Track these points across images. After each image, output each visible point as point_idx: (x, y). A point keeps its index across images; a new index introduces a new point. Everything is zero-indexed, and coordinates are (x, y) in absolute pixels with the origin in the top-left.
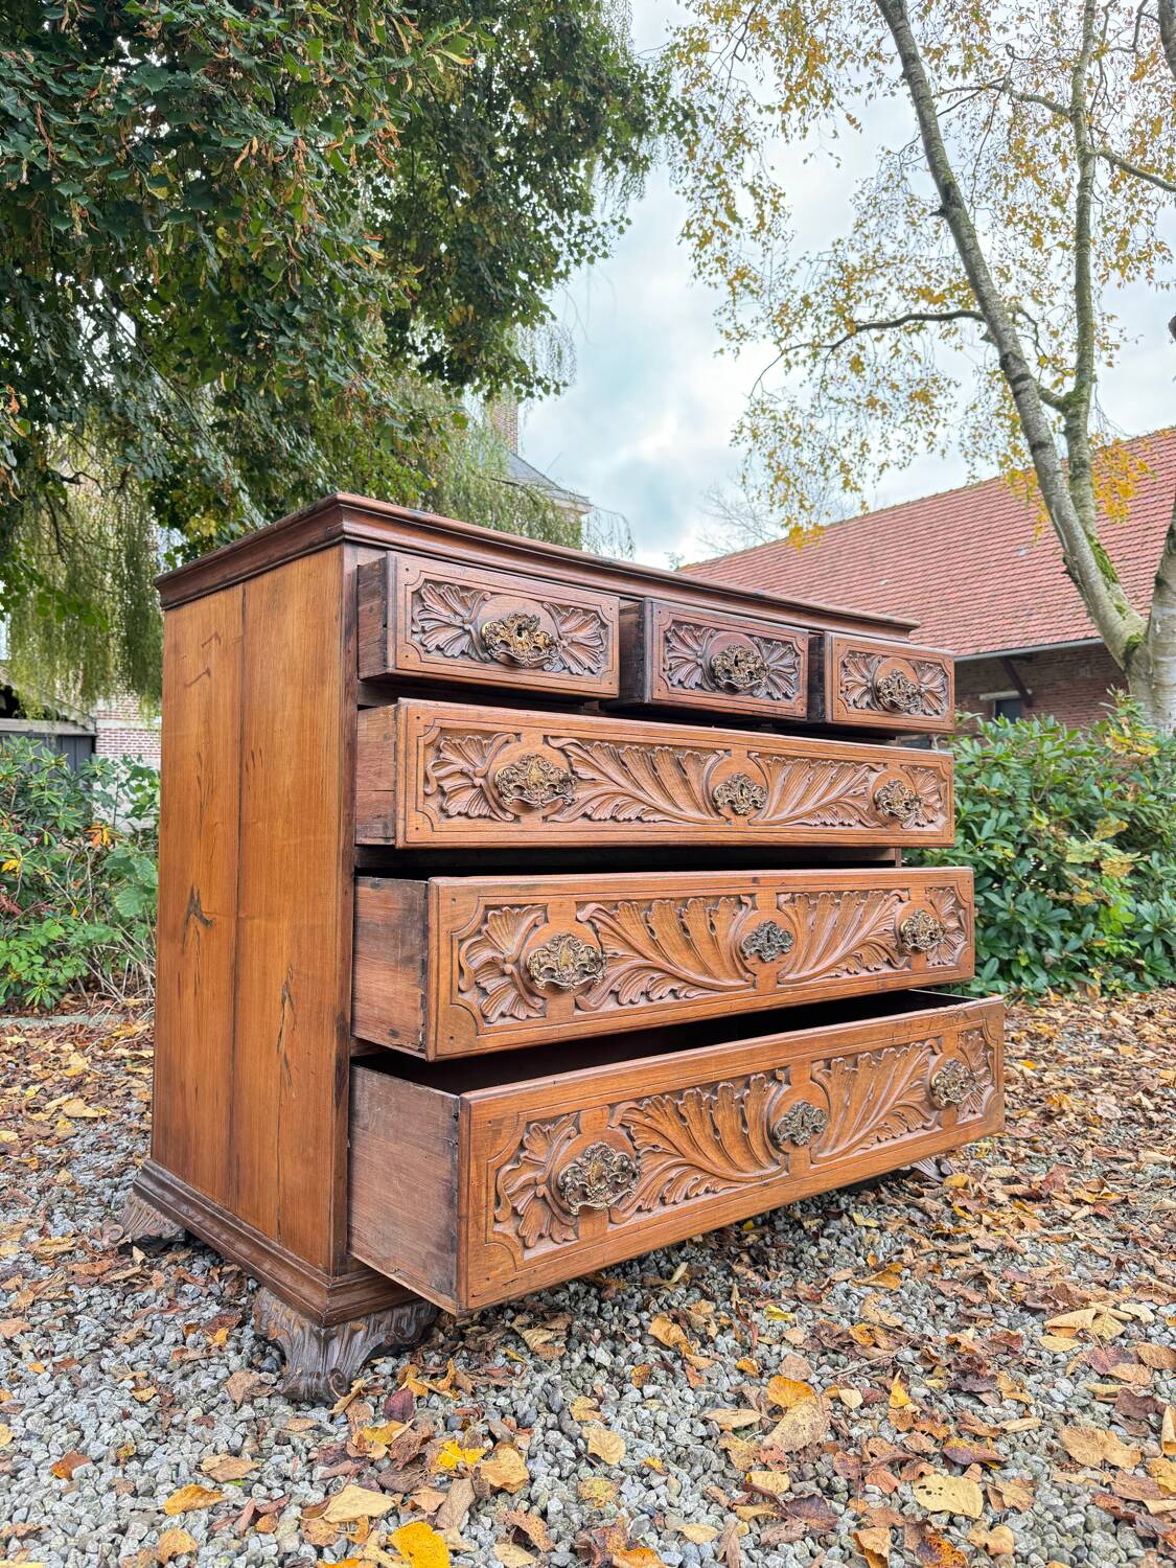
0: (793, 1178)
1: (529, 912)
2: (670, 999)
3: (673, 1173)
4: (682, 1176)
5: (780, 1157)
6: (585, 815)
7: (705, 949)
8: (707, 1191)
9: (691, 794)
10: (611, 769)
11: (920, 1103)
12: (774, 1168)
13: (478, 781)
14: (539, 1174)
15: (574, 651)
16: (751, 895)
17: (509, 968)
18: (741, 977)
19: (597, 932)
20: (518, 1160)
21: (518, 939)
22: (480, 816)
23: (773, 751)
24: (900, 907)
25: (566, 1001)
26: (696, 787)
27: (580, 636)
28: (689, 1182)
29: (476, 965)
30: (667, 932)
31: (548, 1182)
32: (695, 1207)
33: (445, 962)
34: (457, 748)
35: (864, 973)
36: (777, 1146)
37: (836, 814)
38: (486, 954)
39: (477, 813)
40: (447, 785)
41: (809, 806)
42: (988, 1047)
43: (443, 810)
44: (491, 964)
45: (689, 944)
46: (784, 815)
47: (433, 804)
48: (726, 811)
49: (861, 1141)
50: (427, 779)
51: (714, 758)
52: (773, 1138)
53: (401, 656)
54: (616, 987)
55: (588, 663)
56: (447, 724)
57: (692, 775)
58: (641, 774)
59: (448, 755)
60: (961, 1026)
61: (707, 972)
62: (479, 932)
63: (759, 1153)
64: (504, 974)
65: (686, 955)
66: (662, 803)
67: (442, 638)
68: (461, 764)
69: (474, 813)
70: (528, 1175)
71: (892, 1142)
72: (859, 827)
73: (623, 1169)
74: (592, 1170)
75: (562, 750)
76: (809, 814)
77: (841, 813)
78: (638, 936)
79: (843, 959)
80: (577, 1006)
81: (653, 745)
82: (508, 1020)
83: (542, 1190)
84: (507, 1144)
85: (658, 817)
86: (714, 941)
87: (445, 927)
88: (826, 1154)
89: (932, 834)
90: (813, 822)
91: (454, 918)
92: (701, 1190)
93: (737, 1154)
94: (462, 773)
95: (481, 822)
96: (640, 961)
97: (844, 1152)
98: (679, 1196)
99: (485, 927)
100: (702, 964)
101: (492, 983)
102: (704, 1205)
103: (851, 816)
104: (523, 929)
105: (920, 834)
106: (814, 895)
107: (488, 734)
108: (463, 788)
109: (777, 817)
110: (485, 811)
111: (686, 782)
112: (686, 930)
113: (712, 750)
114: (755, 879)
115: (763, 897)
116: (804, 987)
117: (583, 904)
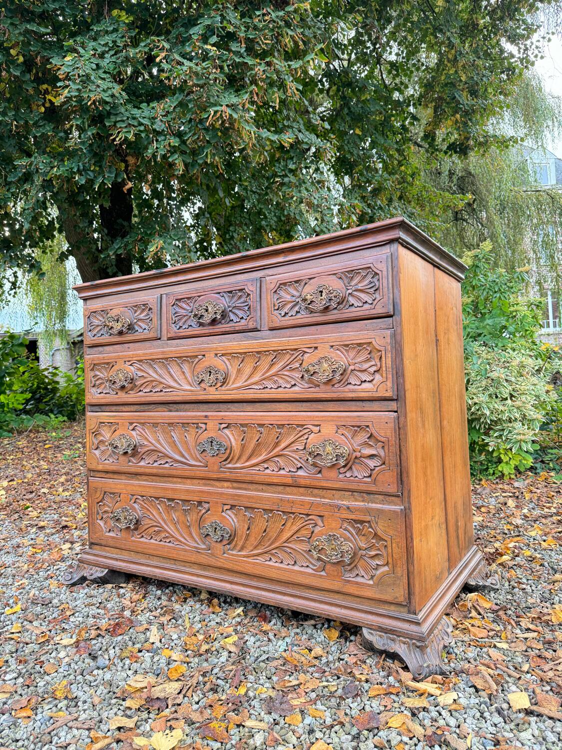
0: (212, 554)
2: (165, 466)
3: (156, 529)
4: (160, 532)
5: (207, 542)
6: (141, 391)
7: (182, 446)
8: (170, 542)
9: (186, 378)
10: (151, 372)
11: (305, 551)
12: (204, 547)
13: (105, 381)
15: (140, 323)
18: (201, 461)
19: (136, 434)
20: (103, 502)
22: (106, 393)
23: (230, 351)
25: (125, 458)
26: (188, 375)
27: (142, 316)
28: (163, 535)
29: (97, 441)
34: (100, 370)
35: (282, 472)
37: (276, 381)
38: (100, 438)
40: (97, 383)
41: (256, 378)
44: (101, 442)
45: (175, 443)
46: (239, 384)
48: (203, 385)
49: (258, 555)
50: (92, 382)
54: (143, 456)
56: (95, 362)
59: (97, 372)
61: (183, 456)
62: (97, 431)
64: (106, 446)
66: (173, 384)
67: (96, 330)
69: (104, 392)
71: (281, 566)
76: (257, 383)
77: (281, 381)
79: (264, 462)
80: (130, 462)
81: (169, 358)
82: (107, 462)
83: (110, 515)
86: (187, 443)
87: (88, 428)
88: (234, 552)
90: (256, 387)
91: (90, 425)
92: (168, 541)
94: (101, 378)
95: (106, 395)
96: (152, 448)
97: (244, 556)
99: (100, 429)
101: (103, 448)
104: (112, 431)
106: (244, 425)
108: (101, 384)
109: (232, 386)
111: (183, 373)
112: (173, 437)
113: (196, 356)
114: (206, 416)
115: (210, 425)
116: (237, 473)
117: (131, 424)
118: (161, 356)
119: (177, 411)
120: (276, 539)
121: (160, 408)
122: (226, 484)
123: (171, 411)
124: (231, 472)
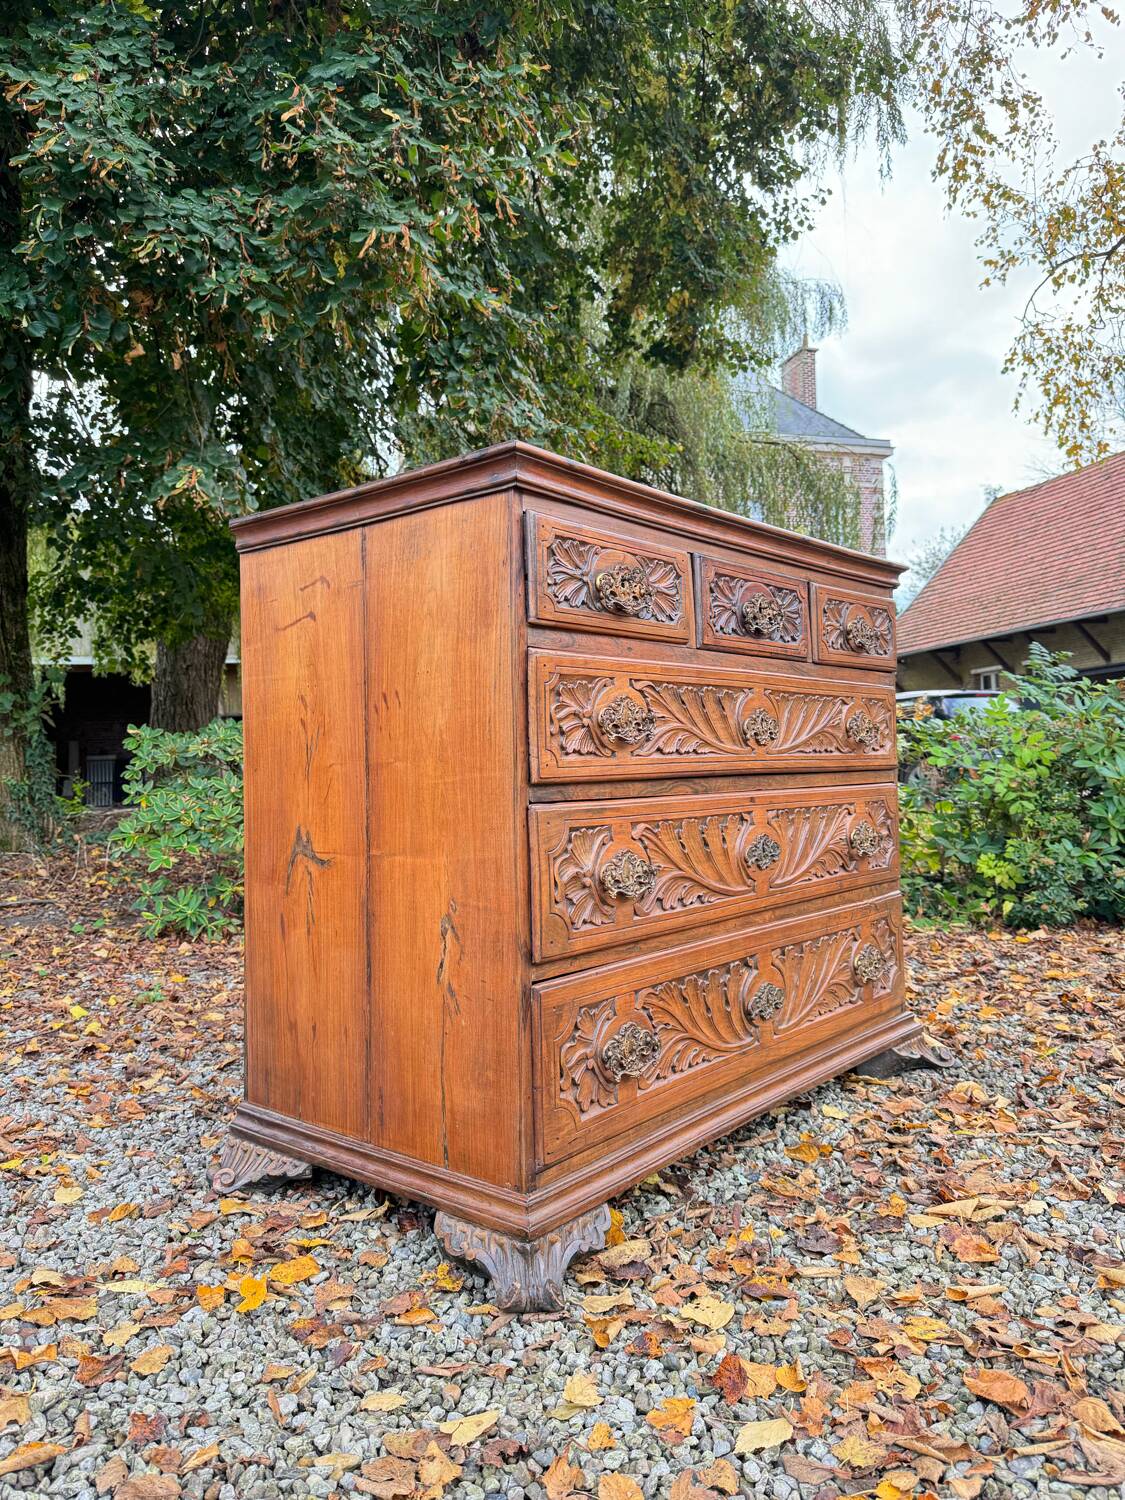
0: (762, 1047)
1: (600, 832)
2: (697, 905)
3: (680, 1047)
4: (686, 1048)
5: (752, 1030)
6: (659, 750)
7: (719, 859)
8: (704, 1060)
9: (727, 727)
10: (674, 707)
11: (847, 981)
12: (749, 1040)
13: (586, 721)
14: (588, 1051)
15: (660, 601)
16: (749, 813)
17: (588, 881)
18: (745, 883)
19: (646, 848)
20: (574, 1039)
21: (592, 856)
22: (589, 753)
23: (781, 688)
24: (849, 819)
25: (628, 908)
26: (732, 722)
27: (661, 586)
28: (691, 1053)
29: (566, 878)
30: (693, 846)
31: (595, 1056)
32: (696, 1073)
33: (545, 878)
34: (571, 692)
35: (828, 876)
36: (750, 1021)
37: (822, 742)
38: (571, 871)
39: (586, 751)
40: (565, 726)
41: (805, 735)
42: (892, 934)
43: (563, 748)
44: (576, 877)
45: (709, 856)
46: (787, 746)
47: (555, 744)
48: (752, 742)
49: (807, 1015)
50: (552, 721)
51: (742, 696)
52: (748, 1014)
53: (541, 608)
54: (660, 895)
55: (669, 611)
56: (565, 671)
57: (727, 712)
58: (694, 712)
59: (565, 698)
60: (874, 916)
61: (722, 879)
62: (566, 851)
63: (738, 1027)
64: (584, 887)
65: (706, 865)
66: (709, 737)
67: (568, 590)
68: (575, 708)
69: (584, 750)
70: (581, 1051)
71: (830, 1015)
72: (836, 753)
73: (647, 1043)
74: (625, 1046)
75: (641, 691)
76: (806, 743)
77: (825, 742)
78: (674, 851)
79: (812, 865)
80: (636, 914)
81: (702, 685)
82: (588, 927)
83: (591, 1063)
84: (567, 1027)
85: (707, 750)
86: (725, 852)
87: (544, 847)
88: (784, 1026)
89: (884, 757)
90: (807, 748)
91: (550, 839)
92: (700, 1060)
93: (722, 1028)
94: (575, 714)
95: (589, 758)
96: (676, 873)
97: (795, 1025)
98: (684, 1065)
99: (570, 846)
100: (718, 872)
101: (577, 895)
102: (702, 1071)
103: (831, 744)
104: (596, 847)
105: (876, 757)
106: (790, 811)
107: (591, 679)
108: (575, 728)
109: (784, 746)
110: (592, 749)
111: (724, 718)
112: (706, 844)
113: (741, 689)
114: (752, 799)
115: (758, 814)
116: (788, 890)
117: (634, 824)
118: (693, 680)
119: (706, 792)
120: (823, 982)
121: (684, 787)
122: (767, 915)
123: (696, 793)
124: (782, 892)
